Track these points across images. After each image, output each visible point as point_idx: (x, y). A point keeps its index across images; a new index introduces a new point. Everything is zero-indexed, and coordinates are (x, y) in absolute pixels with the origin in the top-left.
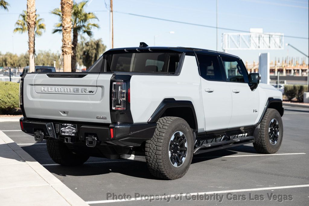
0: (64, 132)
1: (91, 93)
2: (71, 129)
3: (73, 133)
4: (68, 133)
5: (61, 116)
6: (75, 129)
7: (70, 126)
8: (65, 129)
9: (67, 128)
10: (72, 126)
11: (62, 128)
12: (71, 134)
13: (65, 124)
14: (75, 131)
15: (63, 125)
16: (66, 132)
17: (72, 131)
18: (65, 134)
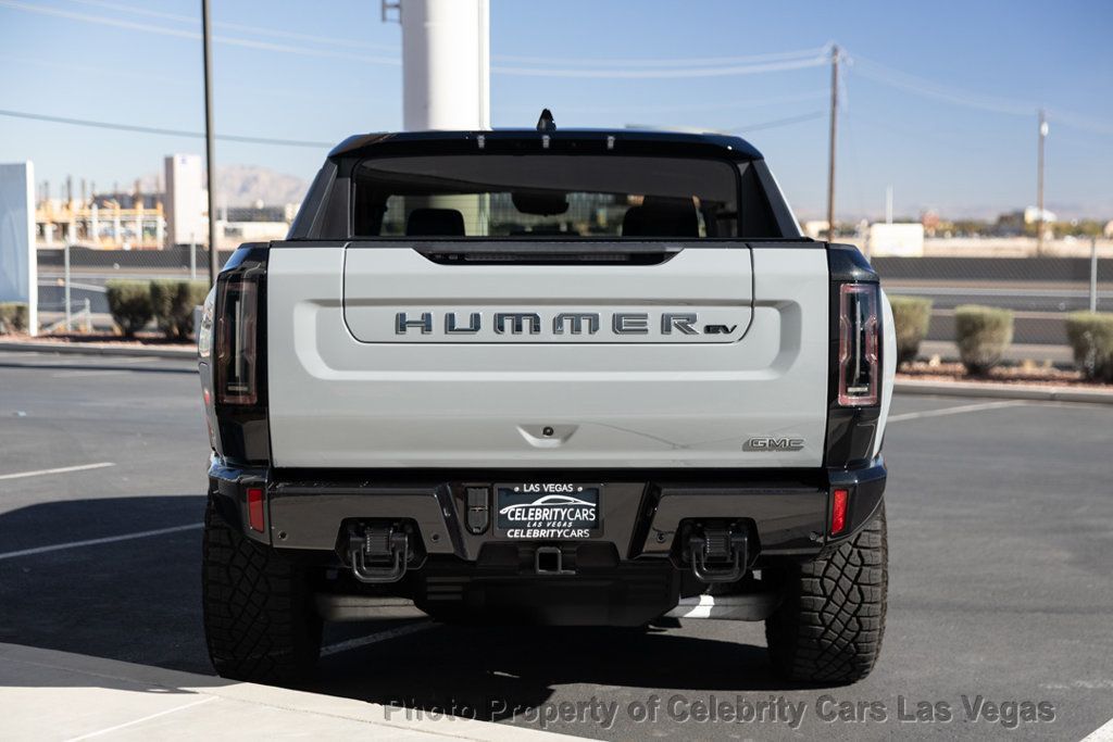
0: (522, 525)
1: (721, 336)
2: (563, 507)
3: (578, 525)
4: (544, 527)
5: (529, 448)
6: (589, 507)
7: (564, 493)
8: (527, 509)
9: (538, 502)
10: (574, 494)
11: (511, 508)
12: (564, 528)
13: (532, 487)
14: (589, 516)
15: (516, 493)
16: (532, 522)
17: (572, 514)
18: (525, 534)
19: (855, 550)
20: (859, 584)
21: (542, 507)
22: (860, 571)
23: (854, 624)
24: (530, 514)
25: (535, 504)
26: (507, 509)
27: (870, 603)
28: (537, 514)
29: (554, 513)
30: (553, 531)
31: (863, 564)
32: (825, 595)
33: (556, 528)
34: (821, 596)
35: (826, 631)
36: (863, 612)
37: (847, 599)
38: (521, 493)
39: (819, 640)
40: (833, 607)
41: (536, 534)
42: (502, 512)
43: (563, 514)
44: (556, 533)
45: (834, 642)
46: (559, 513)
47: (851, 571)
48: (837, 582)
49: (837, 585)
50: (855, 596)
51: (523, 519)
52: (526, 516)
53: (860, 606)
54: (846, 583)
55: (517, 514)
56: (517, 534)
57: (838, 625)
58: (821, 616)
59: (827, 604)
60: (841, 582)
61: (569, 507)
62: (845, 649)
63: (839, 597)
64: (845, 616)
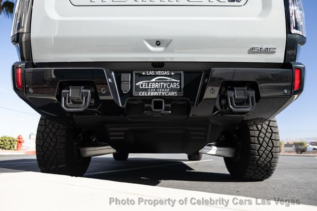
1: (235, 3)
4: (156, 91)
5: (149, 51)
6: (177, 82)
7: (165, 76)
8: (148, 83)
9: (153, 80)
11: (141, 82)
12: (165, 92)
13: (151, 73)
14: (177, 86)
15: (144, 75)
16: (151, 89)
17: (169, 86)
18: (147, 94)
19: (269, 128)
20: (272, 140)
21: (155, 82)
22: (272, 135)
23: (270, 156)
24: (150, 85)
25: (152, 80)
26: (139, 83)
27: (276, 147)
28: (153, 85)
29: (161, 84)
30: (160, 93)
31: (272, 132)
32: (259, 144)
33: (162, 91)
34: (257, 144)
35: (260, 158)
36: (273, 151)
37: (268, 145)
38: (146, 76)
39: (257, 162)
40: (263, 149)
41: (152, 94)
42: (137, 84)
43: (165, 85)
44: (162, 94)
45: (262, 163)
46: (163, 85)
47: (269, 135)
48: (264, 139)
49: (264, 140)
50: (270, 144)
51: (147, 87)
52: (148, 86)
53: (272, 148)
54: (267, 139)
55: (144, 85)
56: (143, 94)
57: (264, 156)
58: (258, 152)
59: (260, 147)
60: (265, 139)
61: (167, 82)
62: (266, 166)
63: (265, 144)
64: (267, 152)
